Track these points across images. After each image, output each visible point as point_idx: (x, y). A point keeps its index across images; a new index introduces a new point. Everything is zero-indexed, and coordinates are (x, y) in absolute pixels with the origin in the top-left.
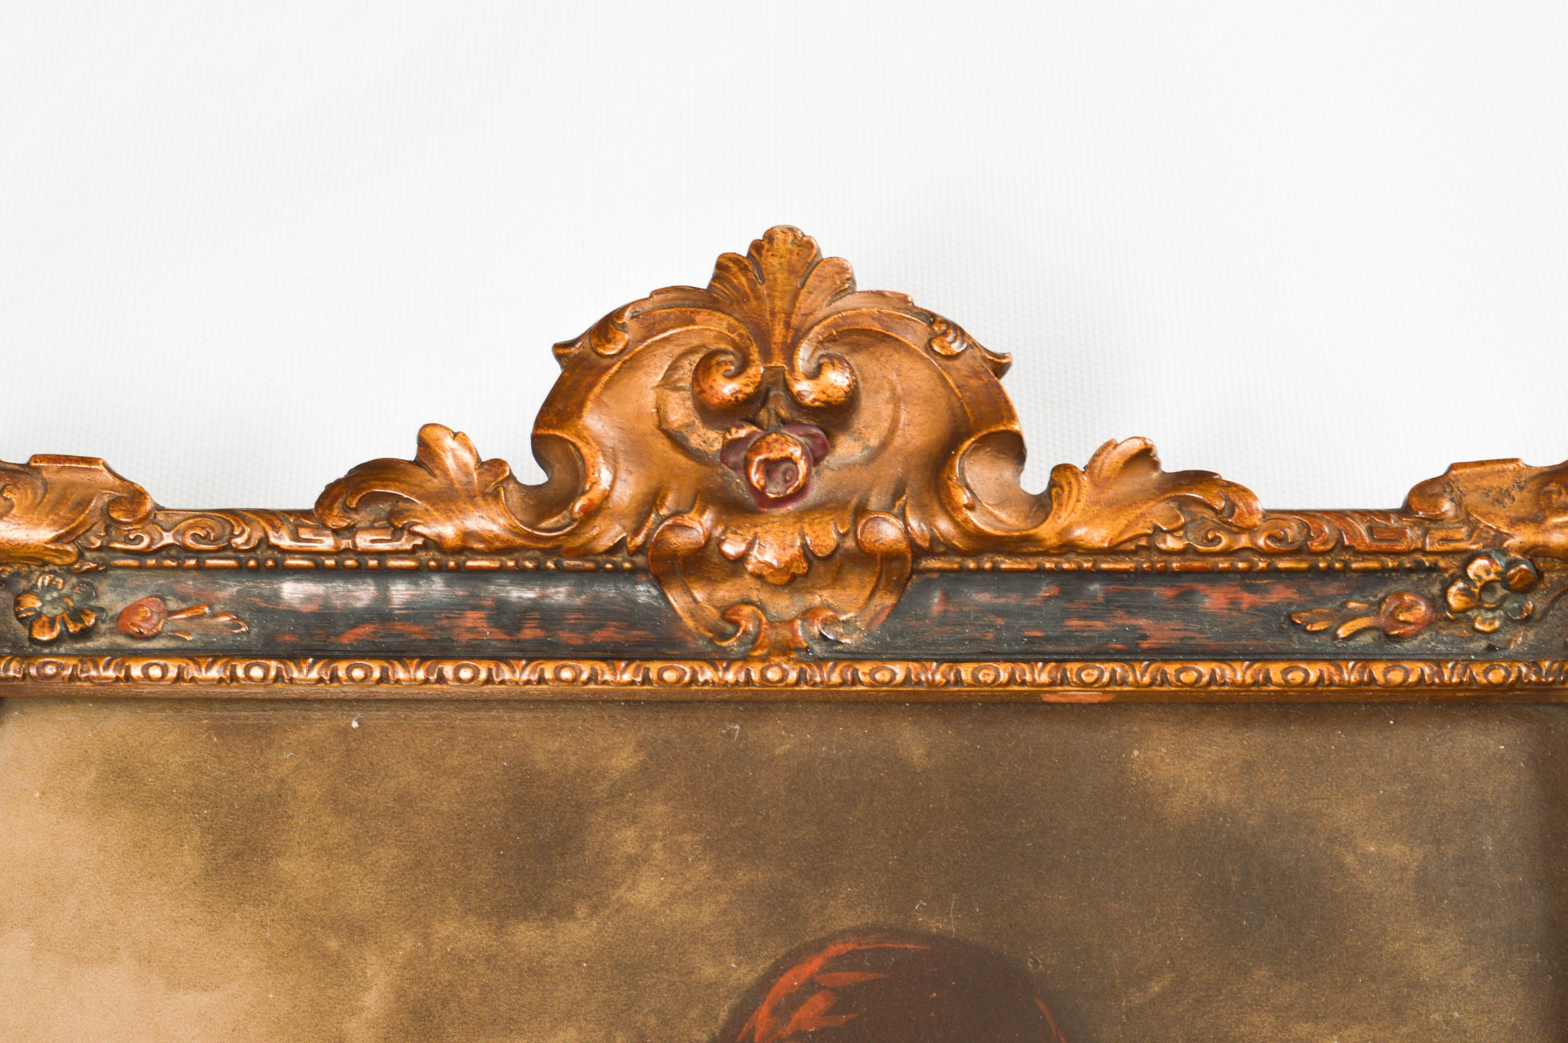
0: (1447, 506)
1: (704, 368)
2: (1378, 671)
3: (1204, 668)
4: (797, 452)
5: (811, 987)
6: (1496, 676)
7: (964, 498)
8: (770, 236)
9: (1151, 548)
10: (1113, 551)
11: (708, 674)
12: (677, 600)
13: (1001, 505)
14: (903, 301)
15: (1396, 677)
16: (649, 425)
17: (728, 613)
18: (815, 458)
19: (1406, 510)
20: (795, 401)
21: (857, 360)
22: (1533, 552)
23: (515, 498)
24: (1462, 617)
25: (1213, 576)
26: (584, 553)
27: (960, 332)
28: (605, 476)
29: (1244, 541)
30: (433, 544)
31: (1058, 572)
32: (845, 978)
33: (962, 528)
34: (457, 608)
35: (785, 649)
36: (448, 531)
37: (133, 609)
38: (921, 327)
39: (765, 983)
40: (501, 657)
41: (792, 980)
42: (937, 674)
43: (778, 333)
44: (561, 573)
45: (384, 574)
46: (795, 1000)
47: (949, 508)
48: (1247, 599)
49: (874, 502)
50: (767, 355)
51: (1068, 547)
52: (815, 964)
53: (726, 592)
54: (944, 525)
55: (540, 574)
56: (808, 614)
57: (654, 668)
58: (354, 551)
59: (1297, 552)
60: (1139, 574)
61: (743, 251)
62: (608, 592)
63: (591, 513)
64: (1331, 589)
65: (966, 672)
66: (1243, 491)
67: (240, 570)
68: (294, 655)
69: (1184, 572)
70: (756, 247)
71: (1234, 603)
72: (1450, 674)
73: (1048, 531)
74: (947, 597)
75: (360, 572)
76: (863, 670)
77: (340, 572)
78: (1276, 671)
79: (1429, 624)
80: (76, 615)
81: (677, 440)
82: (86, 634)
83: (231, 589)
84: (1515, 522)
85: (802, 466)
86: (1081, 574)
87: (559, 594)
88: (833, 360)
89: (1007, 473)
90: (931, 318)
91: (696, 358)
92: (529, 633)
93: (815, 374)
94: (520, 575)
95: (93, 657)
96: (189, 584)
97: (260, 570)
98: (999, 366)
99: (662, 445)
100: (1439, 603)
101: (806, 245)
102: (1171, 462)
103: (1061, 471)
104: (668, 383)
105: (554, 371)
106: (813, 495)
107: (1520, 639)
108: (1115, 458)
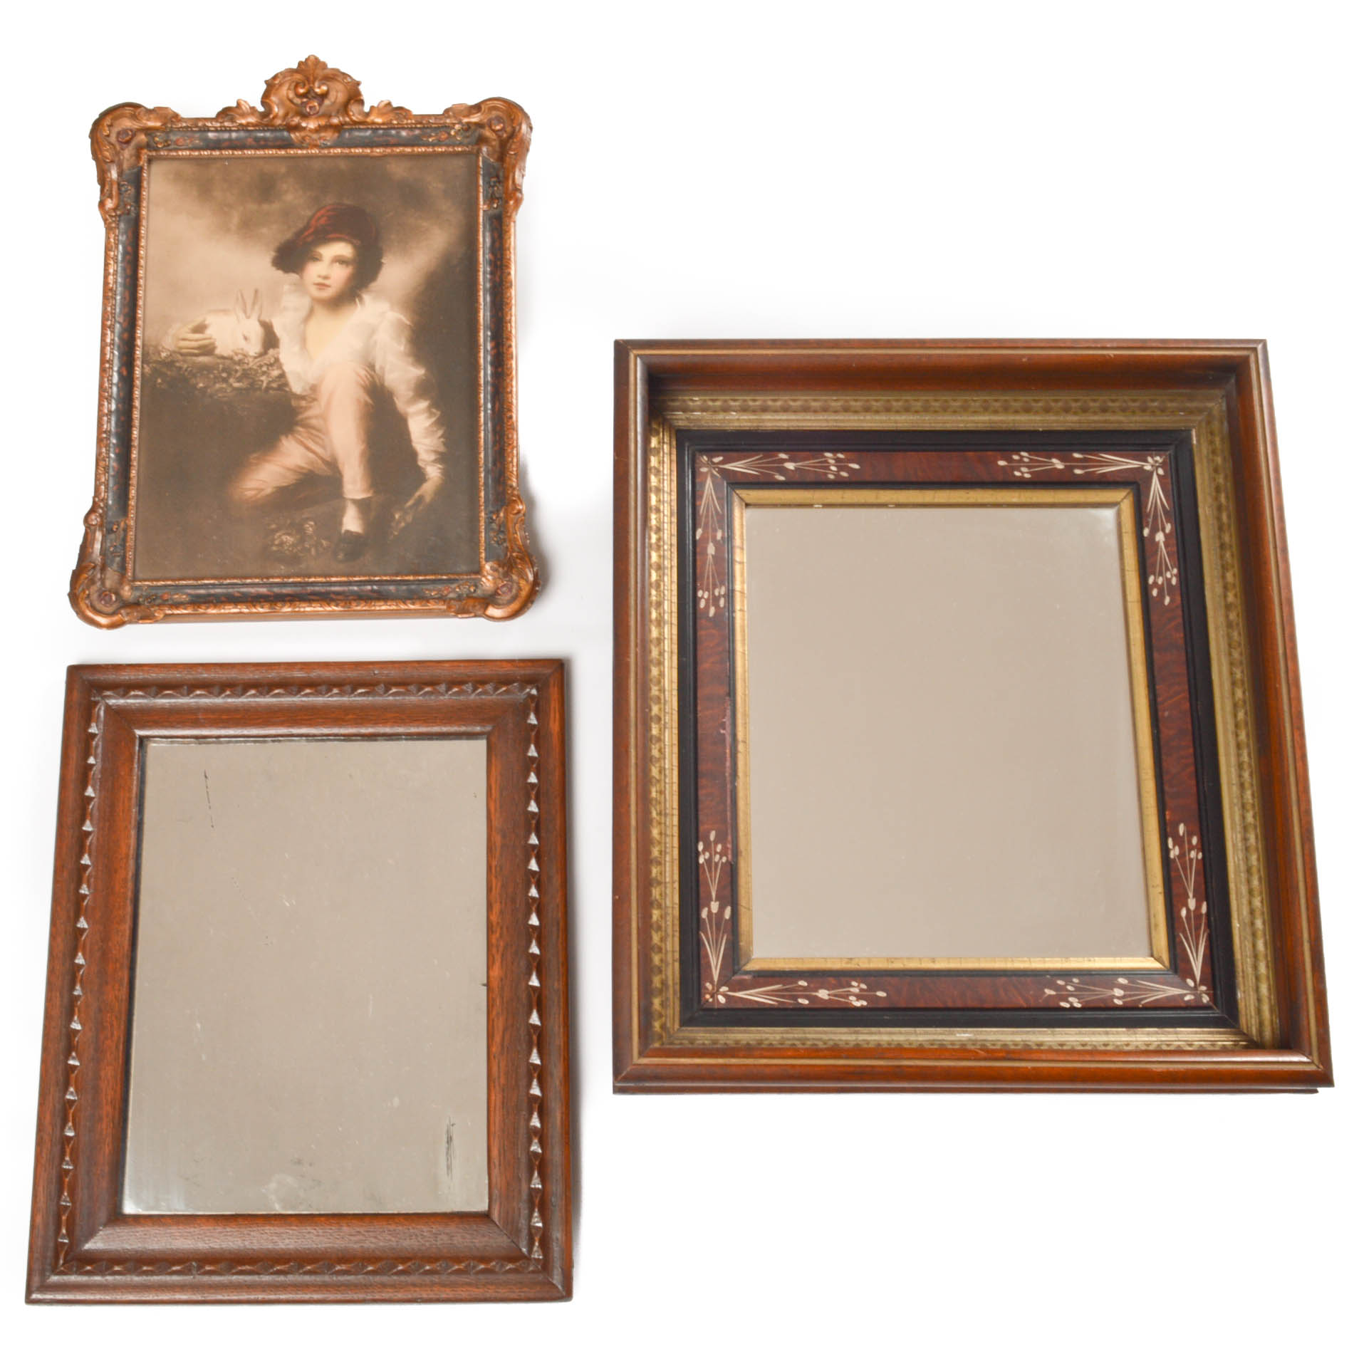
0: (451, 113)
1: (296, 86)
2: (436, 149)
3: (401, 149)
4: (316, 104)
5: (322, 216)
6: (460, 149)
7: (351, 113)
8: (309, 57)
9: (391, 123)
10: (383, 124)
11: (300, 152)
12: (292, 136)
13: (360, 114)
14: (338, 70)
15: (440, 150)
16: (285, 98)
17: (303, 138)
18: (320, 105)
19: (443, 114)
20: (316, 93)
21: (328, 83)
22: (468, 123)
23: (257, 115)
24: (454, 136)
25: (403, 128)
26: (273, 126)
27: (349, 76)
28: (276, 109)
29: (409, 121)
30: (241, 125)
31: (372, 129)
32: (330, 213)
33: (351, 120)
34: (246, 138)
35: (316, 146)
36: (244, 121)
37: (178, 140)
38: (342, 76)
39: (313, 215)
40: (256, 148)
41: (319, 214)
42: (347, 151)
43: (312, 78)
44: (268, 130)
45: (230, 131)
46: (319, 219)
47: (348, 116)
48: (411, 133)
49: (333, 114)
50: (309, 84)
51: (373, 123)
52: (323, 211)
53: (303, 134)
54: (347, 119)
55: (264, 131)
56: (320, 138)
57: (288, 151)
58: (225, 127)
59: (421, 123)
60: (388, 129)
61: (304, 60)
62: (278, 134)
63: (274, 118)
64: (428, 131)
65: (353, 150)
66: (409, 111)
67: (200, 131)
68: (213, 149)
69: (398, 128)
70: (306, 60)
71: (408, 134)
72: (451, 149)
73: (369, 120)
74: (350, 134)
75: (226, 131)
76: (332, 151)
77: (221, 131)
78: (416, 149)
79: (447, 138)
80: (166, 141)
81: (291, 101)
82: (169, 145)
83: (197, 135)
84: (465, 116)
85: (318, 108)
86: (377, 129)
87: (268, 134)
88: (324, 84)
89: (360, 107)
90: (344, 74)
91: (294, 84)
92: (262, 143)
93: (319, 87)
94: (260, 131)
95: (171, 150)
96: (189, 134)
97: (204, 131)
98: (358, 84)
99: (288, 102)
100: (449, 134)
101: (316, 59)
102: (395, 105)
103: (372, 108)
104: (289, 89)
105: (264, 87)
106: (320, 113)
107: (466, 141)
108: (383, 104)
